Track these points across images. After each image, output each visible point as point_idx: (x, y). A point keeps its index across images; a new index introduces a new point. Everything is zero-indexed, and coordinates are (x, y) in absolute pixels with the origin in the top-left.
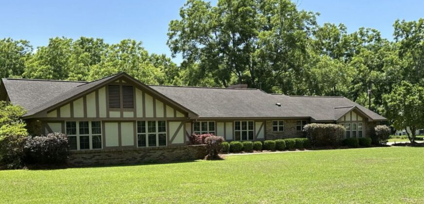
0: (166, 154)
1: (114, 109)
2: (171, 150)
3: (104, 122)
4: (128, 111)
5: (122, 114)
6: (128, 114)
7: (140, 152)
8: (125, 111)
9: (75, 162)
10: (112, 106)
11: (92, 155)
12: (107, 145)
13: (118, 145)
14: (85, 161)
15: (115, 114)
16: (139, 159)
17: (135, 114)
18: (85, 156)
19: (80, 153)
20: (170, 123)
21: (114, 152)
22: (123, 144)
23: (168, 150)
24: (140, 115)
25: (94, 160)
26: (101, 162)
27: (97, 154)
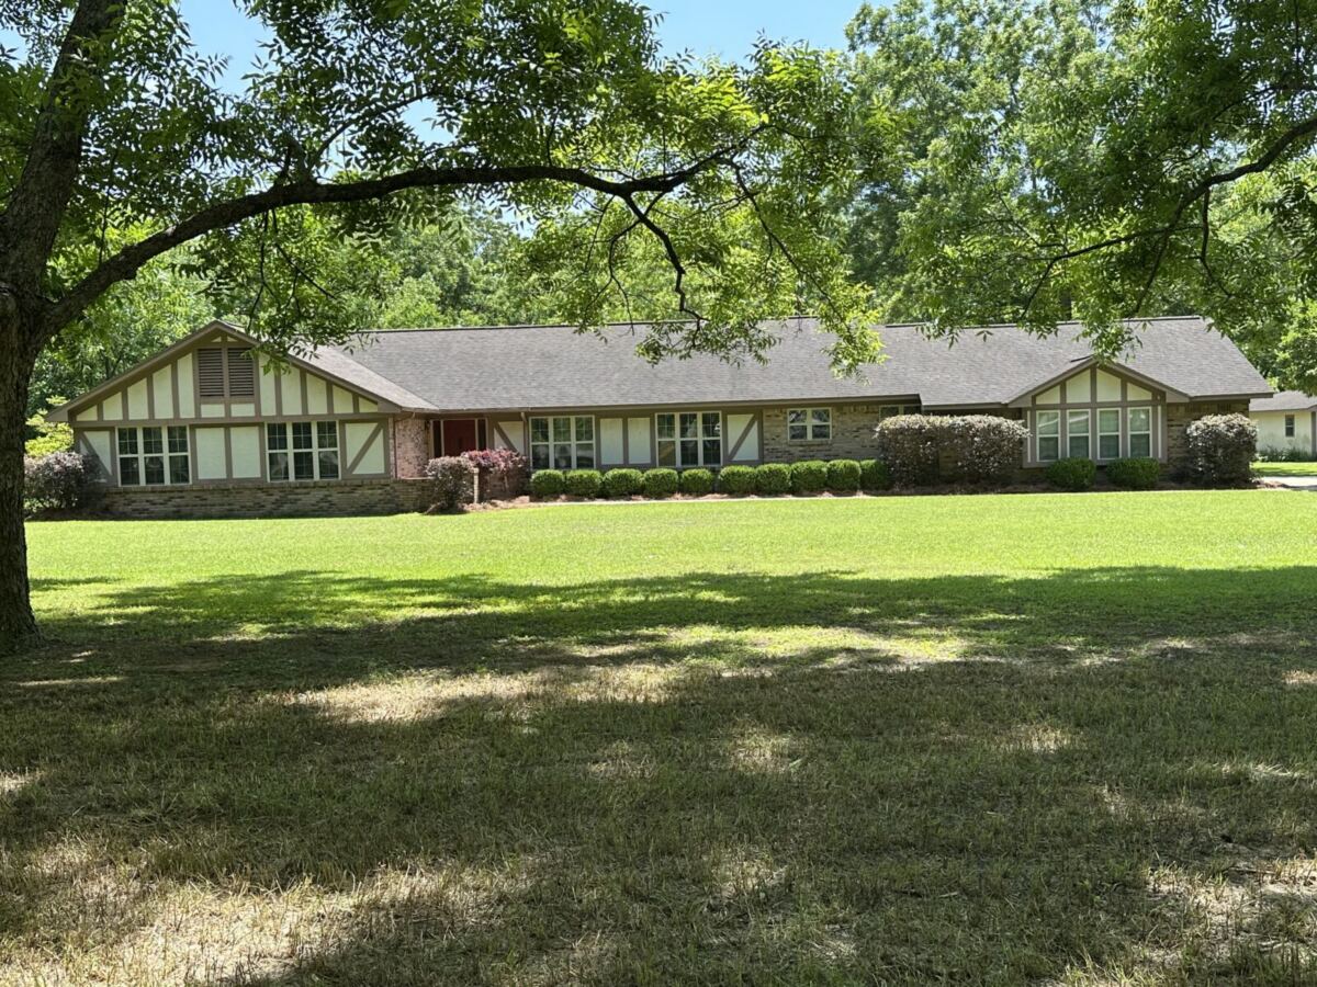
0: (335, 497)
1: (211, 399)
2: (347, 489)
3: (194, 427)
4: (241, 403)
5: (228, 411)
6: (243, 410)
7: (271, 491)
8: (236, 403)
9: (134, 510)
10: (205, 393)
11: (166, 496)
12: (201, 476)
13: (224, 476)
14: (152, 508)
15: (213, 411)
16: (269, 507)
17: (258, 410)
18: (151, 497)
19: (143, 491)
20: (349, 427)
21: (212, 492)
22: (236, 475)
23: (339, 489)
24: (269, 410)
25: (170, 508)
26: (185, 510)
27: (176, 494)
